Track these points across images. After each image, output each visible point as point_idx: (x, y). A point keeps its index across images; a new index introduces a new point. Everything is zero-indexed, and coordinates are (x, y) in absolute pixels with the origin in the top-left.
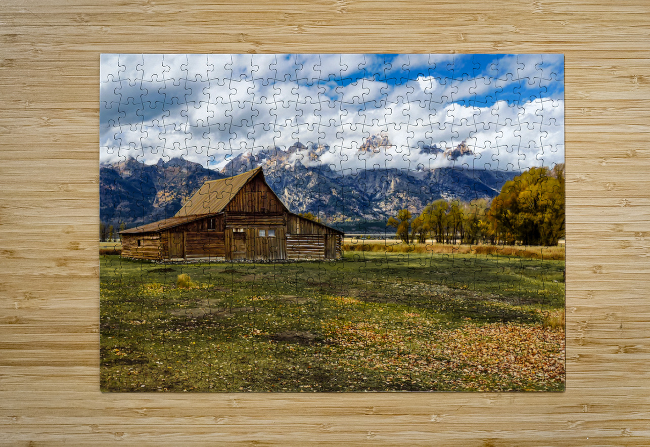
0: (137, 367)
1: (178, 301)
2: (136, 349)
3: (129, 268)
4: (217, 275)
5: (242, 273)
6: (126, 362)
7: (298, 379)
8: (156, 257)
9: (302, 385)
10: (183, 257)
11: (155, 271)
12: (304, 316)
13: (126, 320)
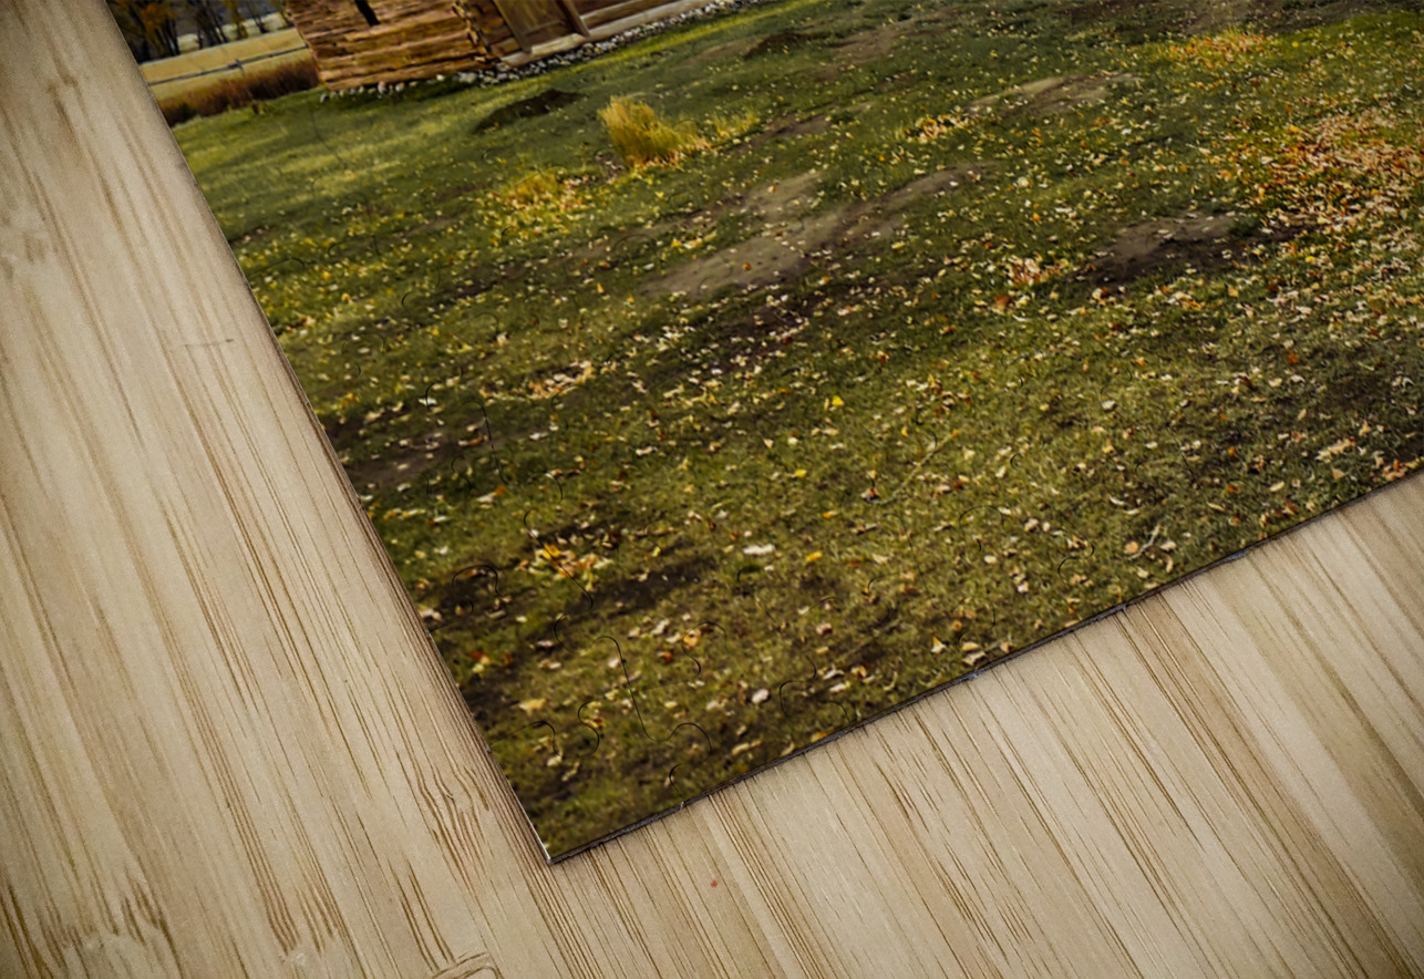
0: (683, 609)
1: (666, 228)
2: (624, 516)
3: (389, 136)
4: (741, 69)
5: (823, 36)
6: (624, 596)
7: (1289, 423)
8: (471, 56)
9: (1321, 446)
10: (571, 26)
11: (500, 118)
12: (1136, 152)
13: (508, 388)
